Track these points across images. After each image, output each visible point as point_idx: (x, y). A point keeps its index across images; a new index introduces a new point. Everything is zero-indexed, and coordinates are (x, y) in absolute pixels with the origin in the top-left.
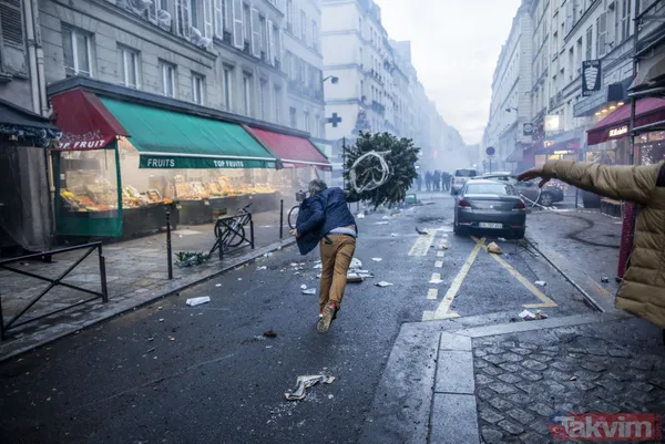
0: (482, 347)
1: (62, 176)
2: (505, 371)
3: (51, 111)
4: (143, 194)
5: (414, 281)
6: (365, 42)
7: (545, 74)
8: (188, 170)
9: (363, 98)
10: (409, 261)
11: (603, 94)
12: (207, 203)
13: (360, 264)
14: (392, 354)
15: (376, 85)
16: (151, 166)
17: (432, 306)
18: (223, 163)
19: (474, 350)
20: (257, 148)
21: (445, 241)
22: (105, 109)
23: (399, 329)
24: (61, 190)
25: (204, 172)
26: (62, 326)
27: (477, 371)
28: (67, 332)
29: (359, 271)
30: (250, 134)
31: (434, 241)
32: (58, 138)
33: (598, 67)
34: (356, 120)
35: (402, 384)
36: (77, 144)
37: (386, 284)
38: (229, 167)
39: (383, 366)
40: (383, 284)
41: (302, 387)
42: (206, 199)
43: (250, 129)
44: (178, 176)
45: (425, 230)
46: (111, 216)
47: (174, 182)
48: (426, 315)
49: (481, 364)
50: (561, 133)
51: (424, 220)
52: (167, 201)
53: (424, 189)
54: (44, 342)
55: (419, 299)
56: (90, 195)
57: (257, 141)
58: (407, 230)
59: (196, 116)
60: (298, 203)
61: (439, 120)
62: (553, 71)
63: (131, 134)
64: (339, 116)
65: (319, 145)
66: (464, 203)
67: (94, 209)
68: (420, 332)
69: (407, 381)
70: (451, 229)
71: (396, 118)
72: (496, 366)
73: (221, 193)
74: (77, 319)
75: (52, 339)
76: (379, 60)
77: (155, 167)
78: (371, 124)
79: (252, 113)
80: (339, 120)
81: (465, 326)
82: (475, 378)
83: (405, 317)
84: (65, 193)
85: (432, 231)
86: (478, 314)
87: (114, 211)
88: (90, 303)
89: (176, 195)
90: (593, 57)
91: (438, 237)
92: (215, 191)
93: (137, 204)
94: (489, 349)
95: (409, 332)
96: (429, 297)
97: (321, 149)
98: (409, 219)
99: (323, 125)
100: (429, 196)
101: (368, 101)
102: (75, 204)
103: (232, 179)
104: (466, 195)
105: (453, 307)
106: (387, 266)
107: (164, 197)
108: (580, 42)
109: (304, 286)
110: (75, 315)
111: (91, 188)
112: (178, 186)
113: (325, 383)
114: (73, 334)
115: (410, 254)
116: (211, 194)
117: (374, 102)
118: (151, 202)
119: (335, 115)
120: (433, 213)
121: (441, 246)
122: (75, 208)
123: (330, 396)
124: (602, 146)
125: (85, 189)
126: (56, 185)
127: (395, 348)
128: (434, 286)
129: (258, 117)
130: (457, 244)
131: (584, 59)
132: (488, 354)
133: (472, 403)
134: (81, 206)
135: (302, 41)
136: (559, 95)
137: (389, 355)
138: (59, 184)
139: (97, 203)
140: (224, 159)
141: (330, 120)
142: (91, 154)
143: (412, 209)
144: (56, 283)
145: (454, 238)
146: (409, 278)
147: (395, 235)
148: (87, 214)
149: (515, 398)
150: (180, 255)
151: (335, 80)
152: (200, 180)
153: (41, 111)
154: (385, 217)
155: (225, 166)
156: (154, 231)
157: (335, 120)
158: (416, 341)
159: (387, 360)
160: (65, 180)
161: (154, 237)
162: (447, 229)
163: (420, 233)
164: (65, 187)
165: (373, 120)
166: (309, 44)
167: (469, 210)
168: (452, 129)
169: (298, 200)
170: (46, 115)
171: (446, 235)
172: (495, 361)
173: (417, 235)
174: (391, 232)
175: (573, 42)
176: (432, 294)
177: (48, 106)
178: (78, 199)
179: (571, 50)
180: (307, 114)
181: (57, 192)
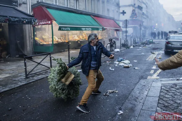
0: (164, 86)
1: (35, 33)
2: (169, 92)
3: (33, 13)
4: (59, 39)
5: (147, 68)
8: (73, 31)
9: (135, 4)
10: (146, 62)
12: (79, 42)
13: (129, 62)
14: (136, 87)
16: (63, 30)
17: (151, 75)
18: (84, 29)
19: (161, 87)
20: (96, 24)
21: (161, 56)
22: (49, 12)
23: (139, 81)
24: (35, 37)
25: (78, 32)
26: (41, 76)
27: (161, 92)
28: (43, 77)
29: (129, 64)
30: (94, 19)
31: (157, 56)
32: (36, 22)
34: (132, 13)
35: (138, 94)
36: (40, 23)
37: (137, 68)
38: (87, 30)
39: (133, 89)
40: (136, 68)
41: (108, 92)
42: (79, 41)
43: (93, 17)
44: (69, 33)
45: (154, 52)
46: (50, 46)
47: (68, 35)
48: (149, 77)
49: (163, 90)
51: (155, 49)
52: (66, 41)
53: (157, 38)
54: (37, 79)
55: (147, 73)
56: (43, 39)
57: (96, 21)
58: (147, 52)
59: (76, 13)
60: (109, 42)
61: (165, 12)
63: (56, 20)
64: (125, 11)
65: (118, 22)
66: (168, 43)
67: (45, 43)
68: (146, 82)
69: (139, 93)
70: (163, 52)
71: (147, 11)
72: (167, 91)
73: (84, 39)
74: (45, 74)
75: (39, 79)
77: (64, 30)
78: (137, 14)
79: (94, 12)
80: (125, 13)
81: (161, 81)
82: (160, 93)
83: (142, 78)
84: (36, 38)
85: (157, 53)
86: (166, 78)
87: (51, 44)
88: (47, 70)
89: (69, 39)
91: (158, 55)
92: (82, 38)
93: (57, 42)
94: (166, 87)
95: (142, 82)
96: (151, 72)
97: (118, 23)
98: (149, 48)
99: (119, 15)
100: (158, 40)
101: (136, 6)
102: (39, 42)
103: (87, 34)
104: (169, 40)
105: (158, 76)
106: (138, 63)
107: (65, 40)
109: (110, 68)
110: (43, 73)
111: (44, 37)
112: (70, 36)
113: (115, 92)
114: (44, 78)
115: (147, 60)
116: (80, 39)
117: (139, 6)
118: (61, 41)
119: (123, 11)
120: (158, 47)
121: (158, 58)
122: (39, 43)
123: (116, 95)
125: (42, 37)
126: (33, 36)
127: (137, 85)
128: (153, 69)
129: (96, 13)
130: (165, 57)
132: (166, 88)
133: (157, 99)
134: (41, 43)
137: (135, 87)
138: (35, 36)
139: (46, 42)
140: (85, 28)
141: (122, 13)
142: (44, 26)
143: (151, 45)
144: (39, 64)
145: (164, 55)
146: (145, 67)
147: (143, 54)
148: (43, 45)
149: (171, 99)
150: (72, 58)
152: (77, 34)
153: (30, 13)
154: (140, 48)
155: (85, 30)
156: (62, 51)
157: (124, 13)
158: (144, 84)
159: (134, 88)
160: (36, 35)
161: (63, 53)
162: (162, 52)
163: (152, 53)
164: (36, 36)
165: (138, 13)
167: (170, 45)
168: (170, 15)
169: (109, 41)
170: (31, 14)
171: (161, 54)
172: (167, 90)
173: (151, 54)
174: (141, 53)
176: (152, 72)
177: (32, 11)
178: (40, 40)
181: (34, 38)
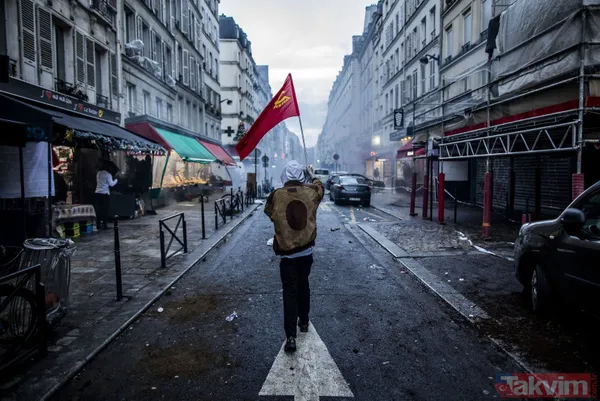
6: (242, 71)
7: (370, 104)
9: (241, 113)
11: (404, 131)
15: (249, 103)
30: (202, 144)
33: (402, 113)
34: (238, 130)
43: (200, 141)
50: (381, 147)
62: (376, 105)
64: (231, 128)
76: (251, 84)
90: (399, 107)
99: (220, 135)
101: (244, 116)
108: (392, 91)
117: (248, 116)
119: (229, 128)
124: (404, 159)
131: (394, 108)
135: (210, 75)
136: (380, 122)
141: (226, 132)
151: (229, 102)
157: (229, 131)
166: (214, 76)
167: (343, 191)
175: (388, 91)
179: (387, 95)
180: (212, 127)
